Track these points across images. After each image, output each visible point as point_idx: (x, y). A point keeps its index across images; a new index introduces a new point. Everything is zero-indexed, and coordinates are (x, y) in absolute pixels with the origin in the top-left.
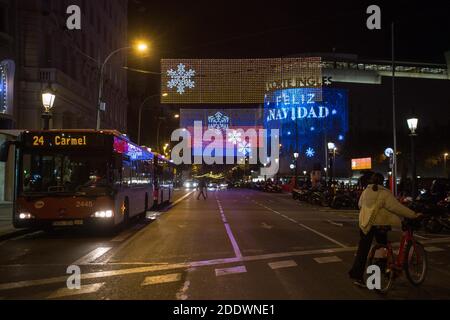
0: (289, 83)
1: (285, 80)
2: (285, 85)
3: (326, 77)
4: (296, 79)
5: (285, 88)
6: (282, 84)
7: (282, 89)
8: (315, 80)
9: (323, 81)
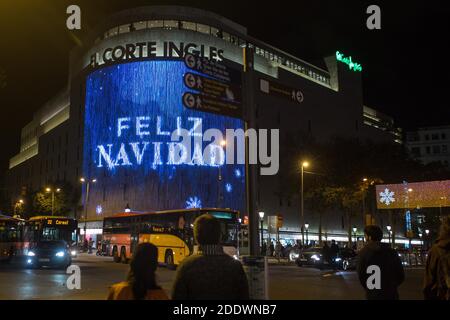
0: (150, 49)
1: (141, 45)
2: (141, 53)
3: (215, 49)
4: (165, 44)
5: (141, 59)
6: (136, 54)
7: (134, 59)
8: (199, 49)
9: (212, 54)
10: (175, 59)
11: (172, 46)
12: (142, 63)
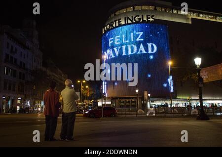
0: (119, 22)
1: (115, 21)
2: (116, 25)
3: (149, 16)
4: (125, 18)
5: (116, 27)
6: (114, 25)
7: (114, 28)
8: (140, 17)
9: (148, 18)
10: (130, 24)
11: (128, 18)
12: (116, 29)
